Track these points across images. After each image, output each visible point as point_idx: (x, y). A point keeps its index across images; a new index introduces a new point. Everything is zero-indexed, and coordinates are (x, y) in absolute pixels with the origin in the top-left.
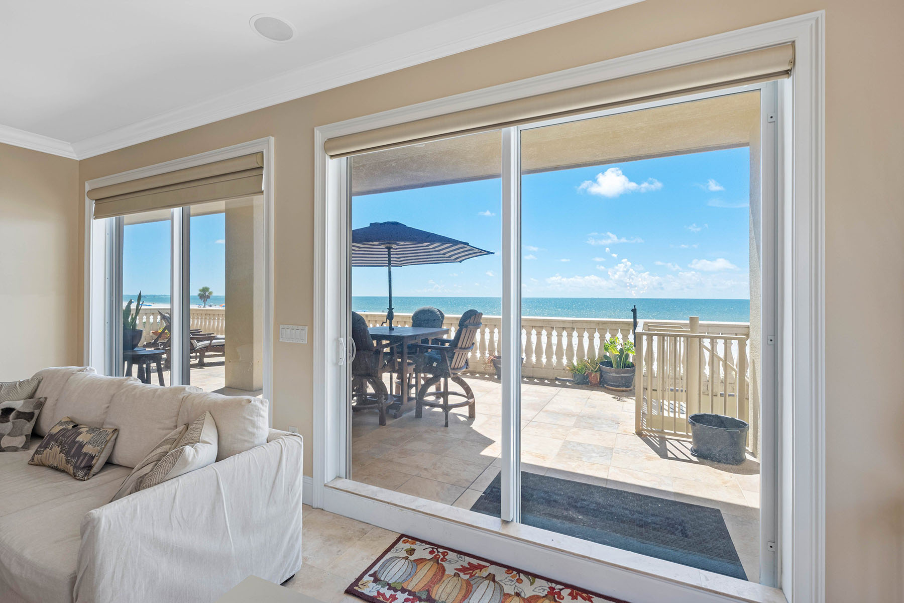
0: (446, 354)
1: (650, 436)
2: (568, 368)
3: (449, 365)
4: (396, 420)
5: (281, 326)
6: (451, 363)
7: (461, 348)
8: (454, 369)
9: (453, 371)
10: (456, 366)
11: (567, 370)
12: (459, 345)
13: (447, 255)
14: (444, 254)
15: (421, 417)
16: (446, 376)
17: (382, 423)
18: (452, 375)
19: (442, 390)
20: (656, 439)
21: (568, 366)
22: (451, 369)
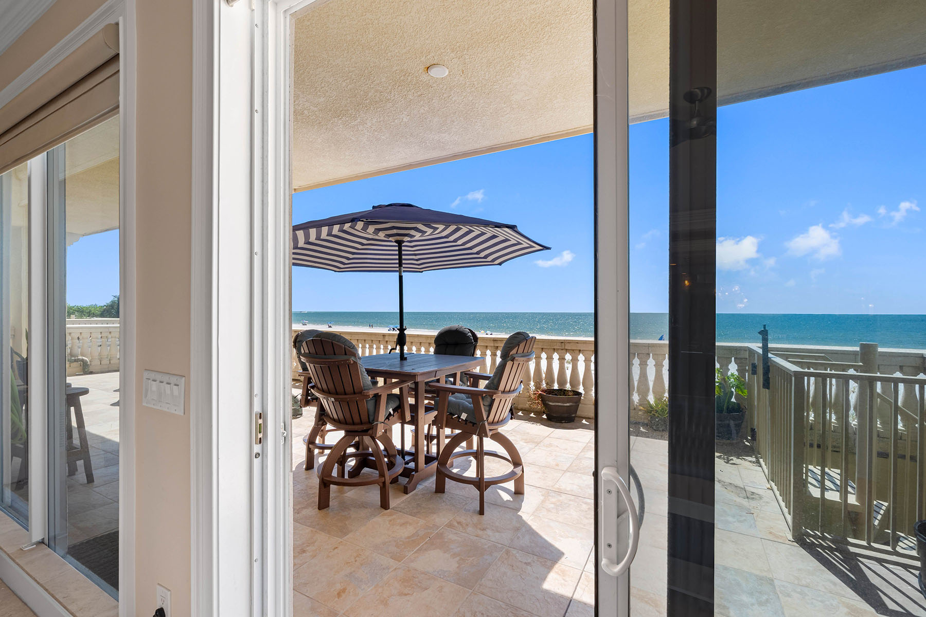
0: (481, 400)
1: (821, 546)
2: (642, 408)
3: (485, 419)
4: (407, 496)
5: (146, 375)
6: (488, 416)
7: (504, 392)
8: (492, 423)
9: (492, 427)
10: (496, 419)
11: (640, 410)
12: (501, 388)
13: (482, 255)
14: (478, 253)
15: (444, 493)
16: (482, 434)
17: (385, 505)
18: (490, 434)
19: (475, 448)
20: (835, 555)
21: (640, 405)
22: (488, 423)
